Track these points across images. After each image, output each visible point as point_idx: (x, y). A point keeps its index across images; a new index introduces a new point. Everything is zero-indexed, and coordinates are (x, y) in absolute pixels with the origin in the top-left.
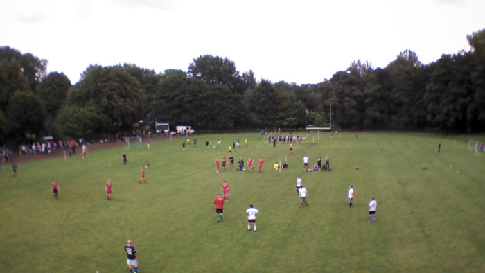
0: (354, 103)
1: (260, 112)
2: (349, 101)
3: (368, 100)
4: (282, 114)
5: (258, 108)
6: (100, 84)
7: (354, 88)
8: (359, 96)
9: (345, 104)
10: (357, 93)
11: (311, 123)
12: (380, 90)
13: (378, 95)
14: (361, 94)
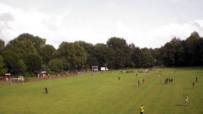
0: (173, 55)
1: (135, 61)
4: (145, 61)
6: (67, 50)
7: (173, 49)
8: (175, 53)
9: (170, 56)
11: (156, 65)
12: (183, 50)
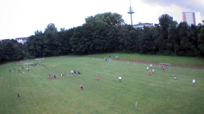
0: (40, 47)
1: (9, 55)
2: (38, 47)
3: (45, 46)
4: (16, 55)
5: (8, 53)
7: (39, 41)
8: (42, 45)
9: (37, 48)
10: (41, 43)
11: (25, 57)
12: (49, 41)
13: (49, 43)
14: (42, 44)
